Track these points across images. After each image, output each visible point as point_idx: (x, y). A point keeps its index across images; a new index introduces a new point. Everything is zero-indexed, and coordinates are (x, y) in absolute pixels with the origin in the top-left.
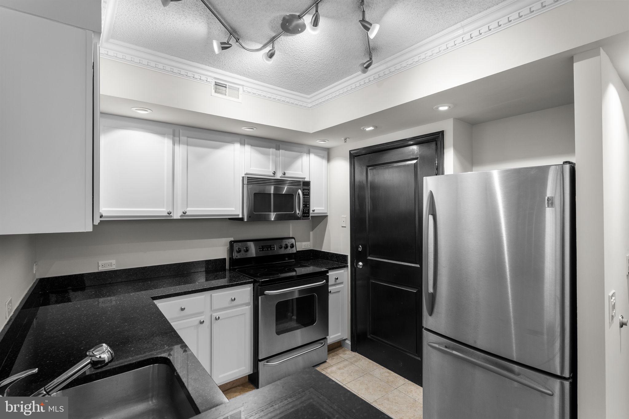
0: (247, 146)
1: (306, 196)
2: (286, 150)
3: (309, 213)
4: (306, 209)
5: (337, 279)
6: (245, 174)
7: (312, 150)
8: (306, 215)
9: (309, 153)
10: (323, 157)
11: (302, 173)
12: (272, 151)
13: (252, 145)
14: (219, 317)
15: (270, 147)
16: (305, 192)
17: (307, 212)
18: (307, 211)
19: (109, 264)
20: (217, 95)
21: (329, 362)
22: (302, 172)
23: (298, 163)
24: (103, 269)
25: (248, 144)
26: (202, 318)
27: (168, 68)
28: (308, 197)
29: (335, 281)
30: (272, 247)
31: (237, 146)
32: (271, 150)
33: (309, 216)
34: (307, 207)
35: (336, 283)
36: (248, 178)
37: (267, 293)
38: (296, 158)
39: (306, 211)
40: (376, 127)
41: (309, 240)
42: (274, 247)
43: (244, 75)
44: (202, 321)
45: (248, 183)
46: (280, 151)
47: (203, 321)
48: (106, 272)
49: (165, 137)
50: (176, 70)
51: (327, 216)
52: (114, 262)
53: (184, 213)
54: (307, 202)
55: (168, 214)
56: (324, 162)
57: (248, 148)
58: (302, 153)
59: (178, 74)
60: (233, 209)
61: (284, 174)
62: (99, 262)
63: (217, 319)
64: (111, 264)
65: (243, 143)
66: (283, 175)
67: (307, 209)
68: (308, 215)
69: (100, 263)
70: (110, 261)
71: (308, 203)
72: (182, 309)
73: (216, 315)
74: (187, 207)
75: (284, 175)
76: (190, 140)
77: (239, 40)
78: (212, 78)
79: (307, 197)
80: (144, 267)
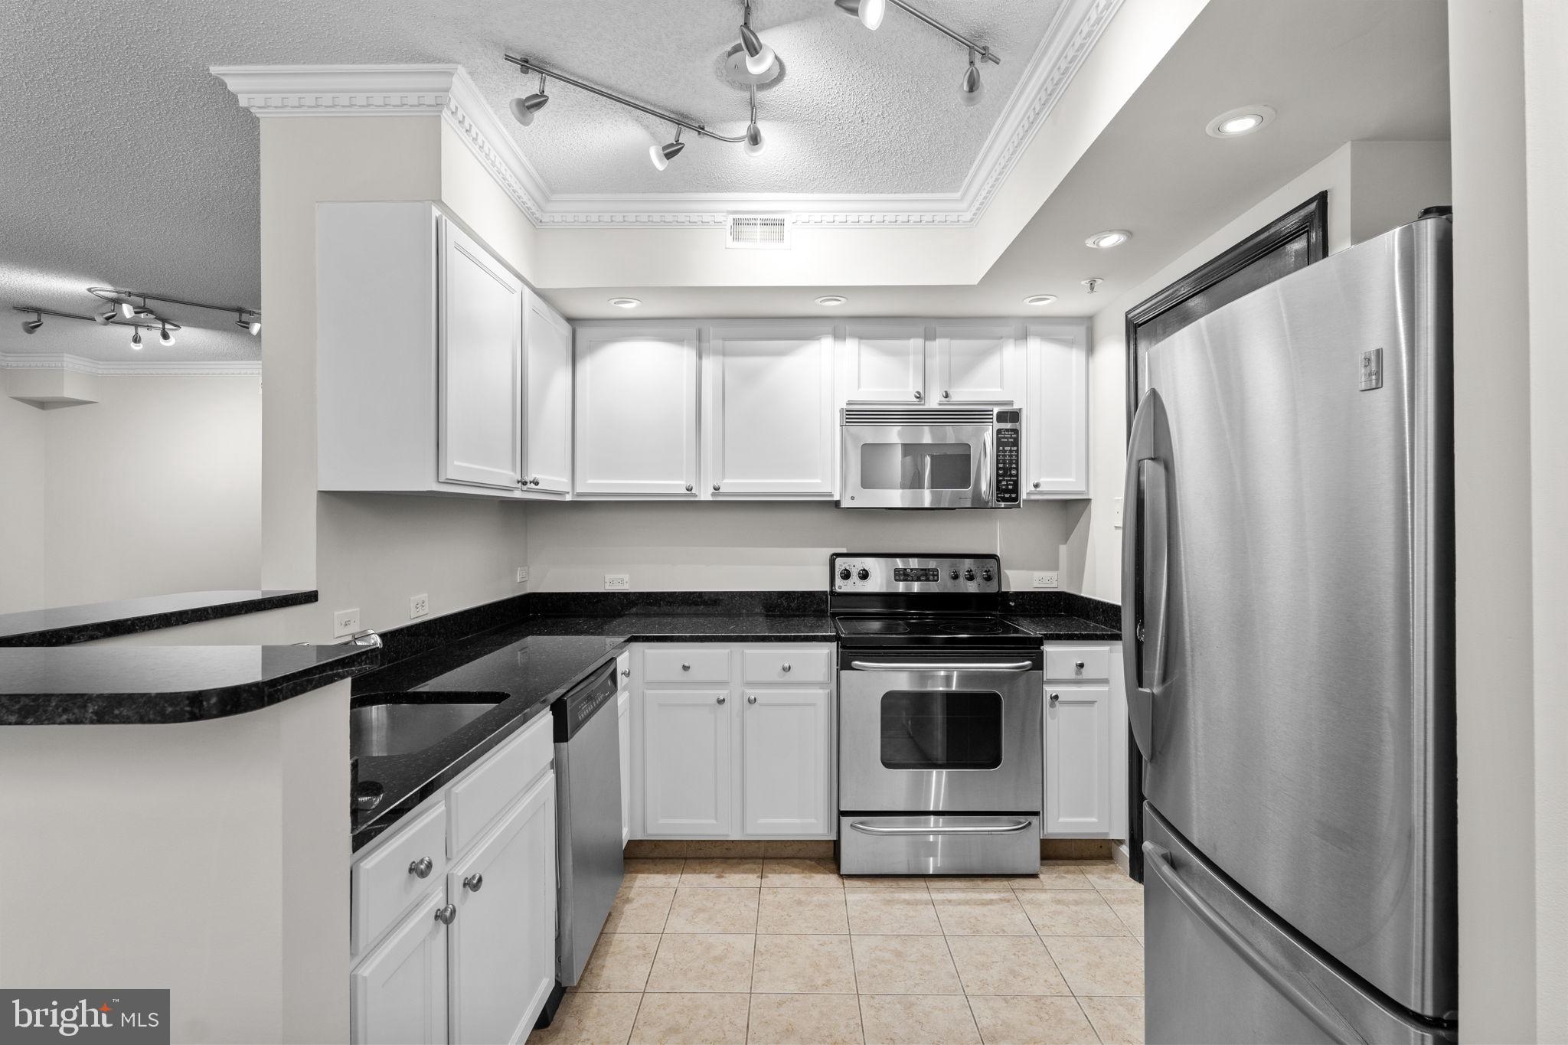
0: (850, 340)
1: (1006, 448)
2: (952, 336)
3: (1016, 488)
4: (1007, 481)
5: (1081, 666)
6: (847, 404)
7: (1032, 328)
8: (1007, 496)
9: (1023, 336)
10: (1070, 343)
11: (1000, 390)
12: (915, 343)
13: (861, 338)
14: (755, 699)
15: (909, 337)
16: (1004, 438)
17: (1010, 487)
18: (1010, 485)
19: (619, 581)
20: (736, 244)
21: (1044, 881)
22: (1002, 386)
23: (992, 364)
24: (610, 588)
25: (853, 335)
26: (722, 694)
27: (644, 218)
28: (1015, 448)
29: (1078, 673)
30: (931, 573)
31: (827, 342)
32: (912, 341)
33: (1016, 499)
34: (1011, 476)
35: (1079, 677)
36: (847, 411)
37: (856, 665)
38: (984, 354)
39: (1007, 485)
40: (1129, 233)
41: (1055, 567)
42: (936, 573)
43: (782, 189)
44: (722, 698)
45: (847, 422)
46: (937, 340)
47: (724, 700)
48: (614, 594)
49: (683, 345)
50: (656, 218)
51: (1089, 500)
52: (626, 577)
53: (715, 489)
54: (1011, 463)
55: (688, 490)
56: (1077, 356)
57: (851, 345)
58: (1001, 341)
59: (663, 223)
60: (819, 481)
61: (947, 396)
62: (606, 576)
63: (754, 701)
64: (621, 582)
65: (838, 336)
66: (944, 399)
67: (1010, 480)
68: (1014, 495)
69: (608, 577)
70: (621, 576)
71: (1014, 466)
72: (686, 668)
73: (752, 693)
74: (724, 477)
75: (947, 399)
76: (731, 345)
77: (703, 129)
78: (725, 214)
79: (1011, 451)
80: (671, 592)
